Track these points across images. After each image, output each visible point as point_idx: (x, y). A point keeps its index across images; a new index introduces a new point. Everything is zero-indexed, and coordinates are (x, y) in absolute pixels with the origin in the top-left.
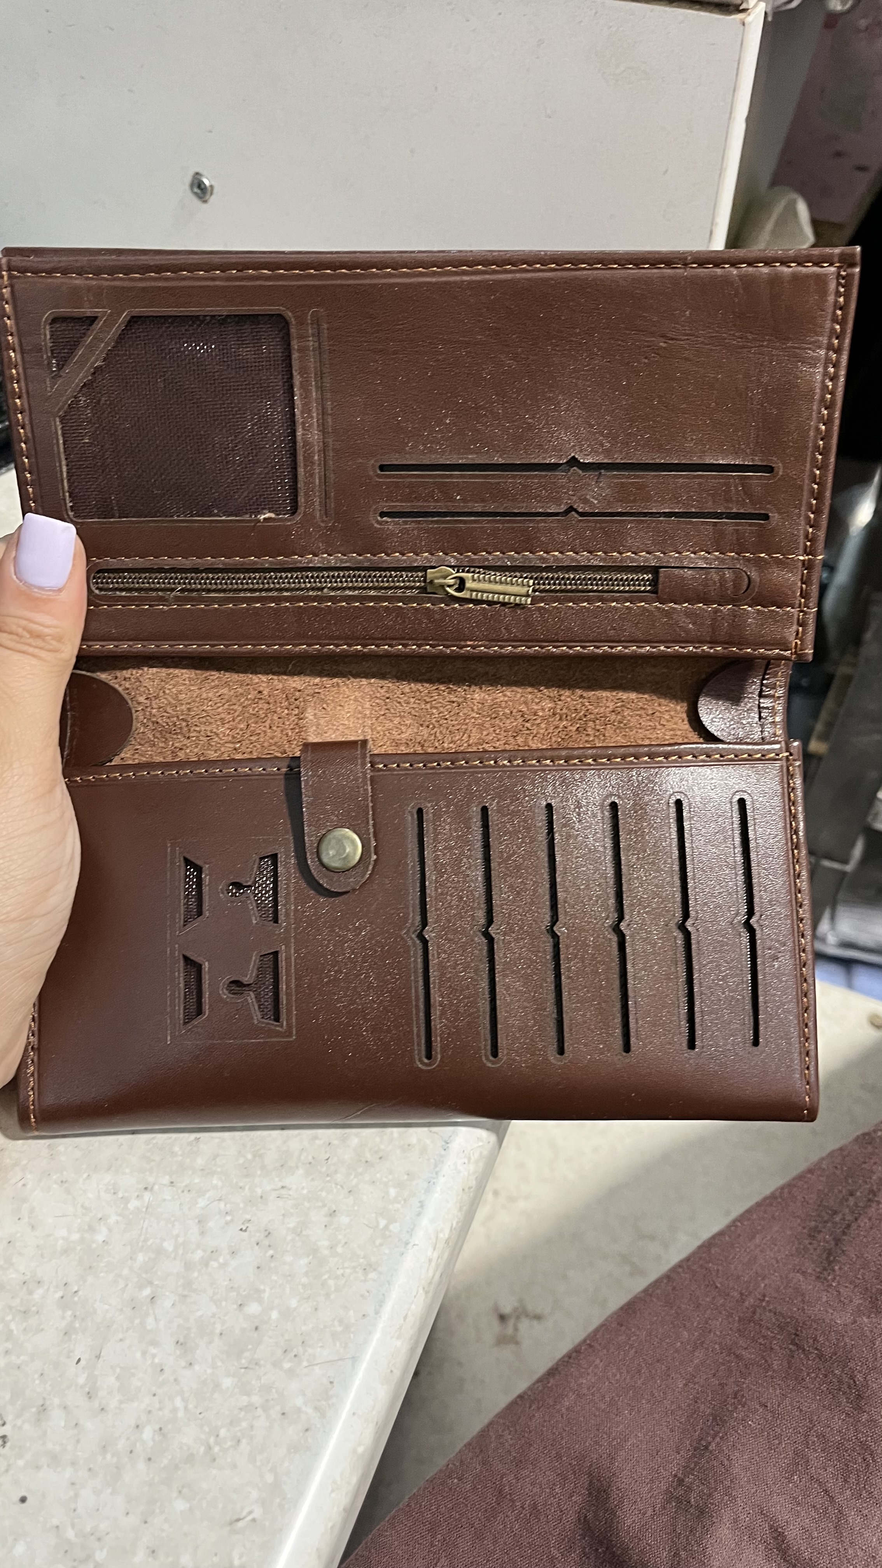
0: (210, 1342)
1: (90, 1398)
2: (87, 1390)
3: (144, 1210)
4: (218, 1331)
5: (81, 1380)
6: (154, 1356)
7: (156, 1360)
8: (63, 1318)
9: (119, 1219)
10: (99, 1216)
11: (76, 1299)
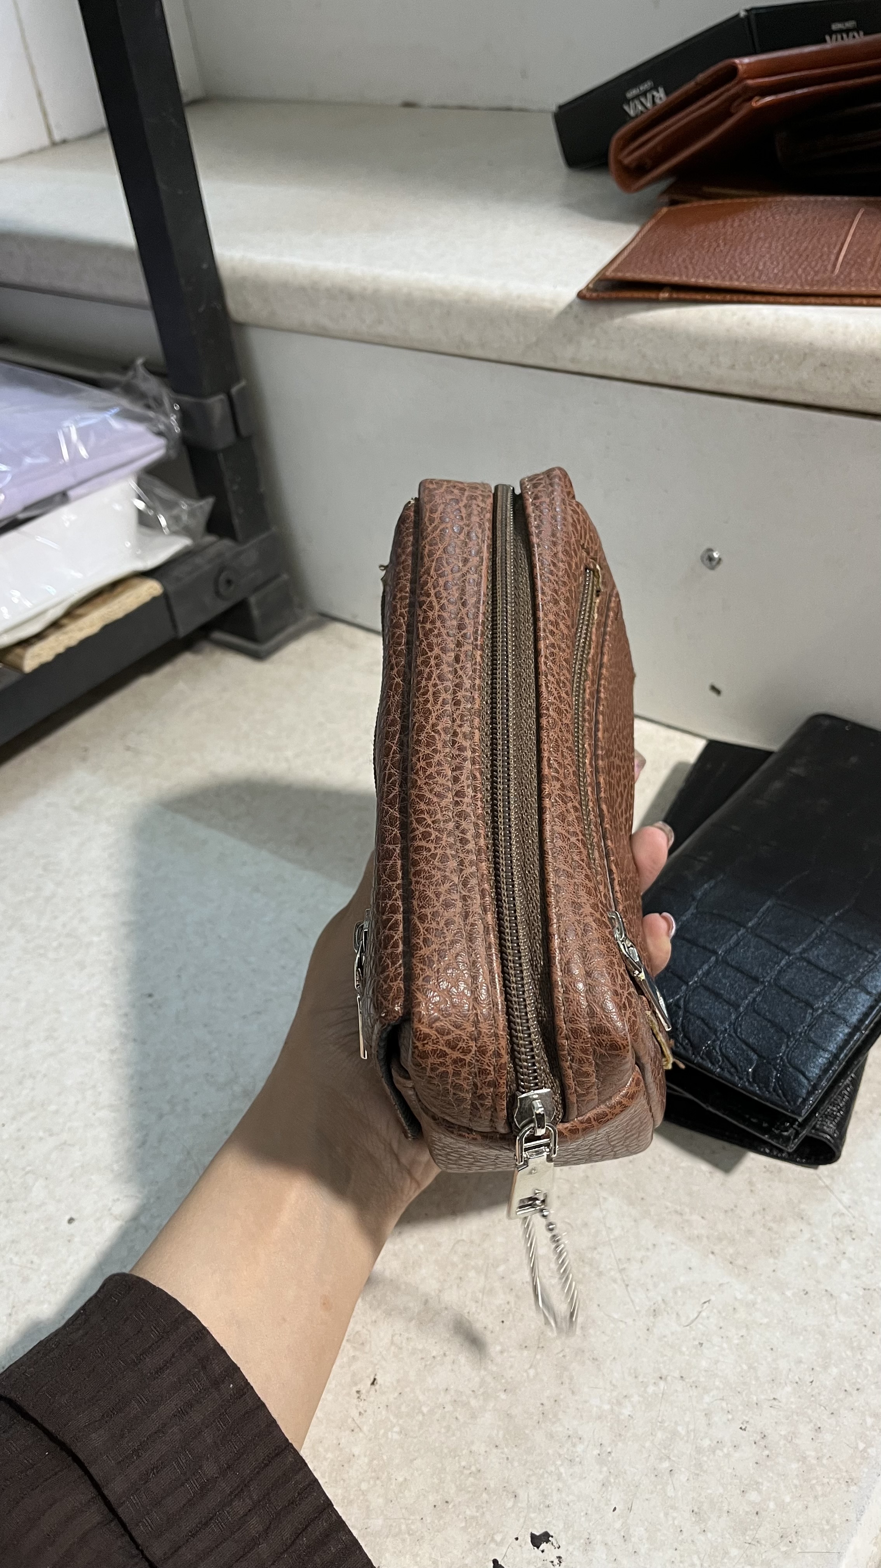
0: (719, 1517)
1: (625, 1541)
2: (622, 1534)
3: (660, 1395)
4: (726, 1508)
5: (618, 1525)
6: (674, 1519)
7: (676, 1522)
8: (601, 1472)
9: (641, 1399)
10: (625, 1394)
11: (610, 1459)
